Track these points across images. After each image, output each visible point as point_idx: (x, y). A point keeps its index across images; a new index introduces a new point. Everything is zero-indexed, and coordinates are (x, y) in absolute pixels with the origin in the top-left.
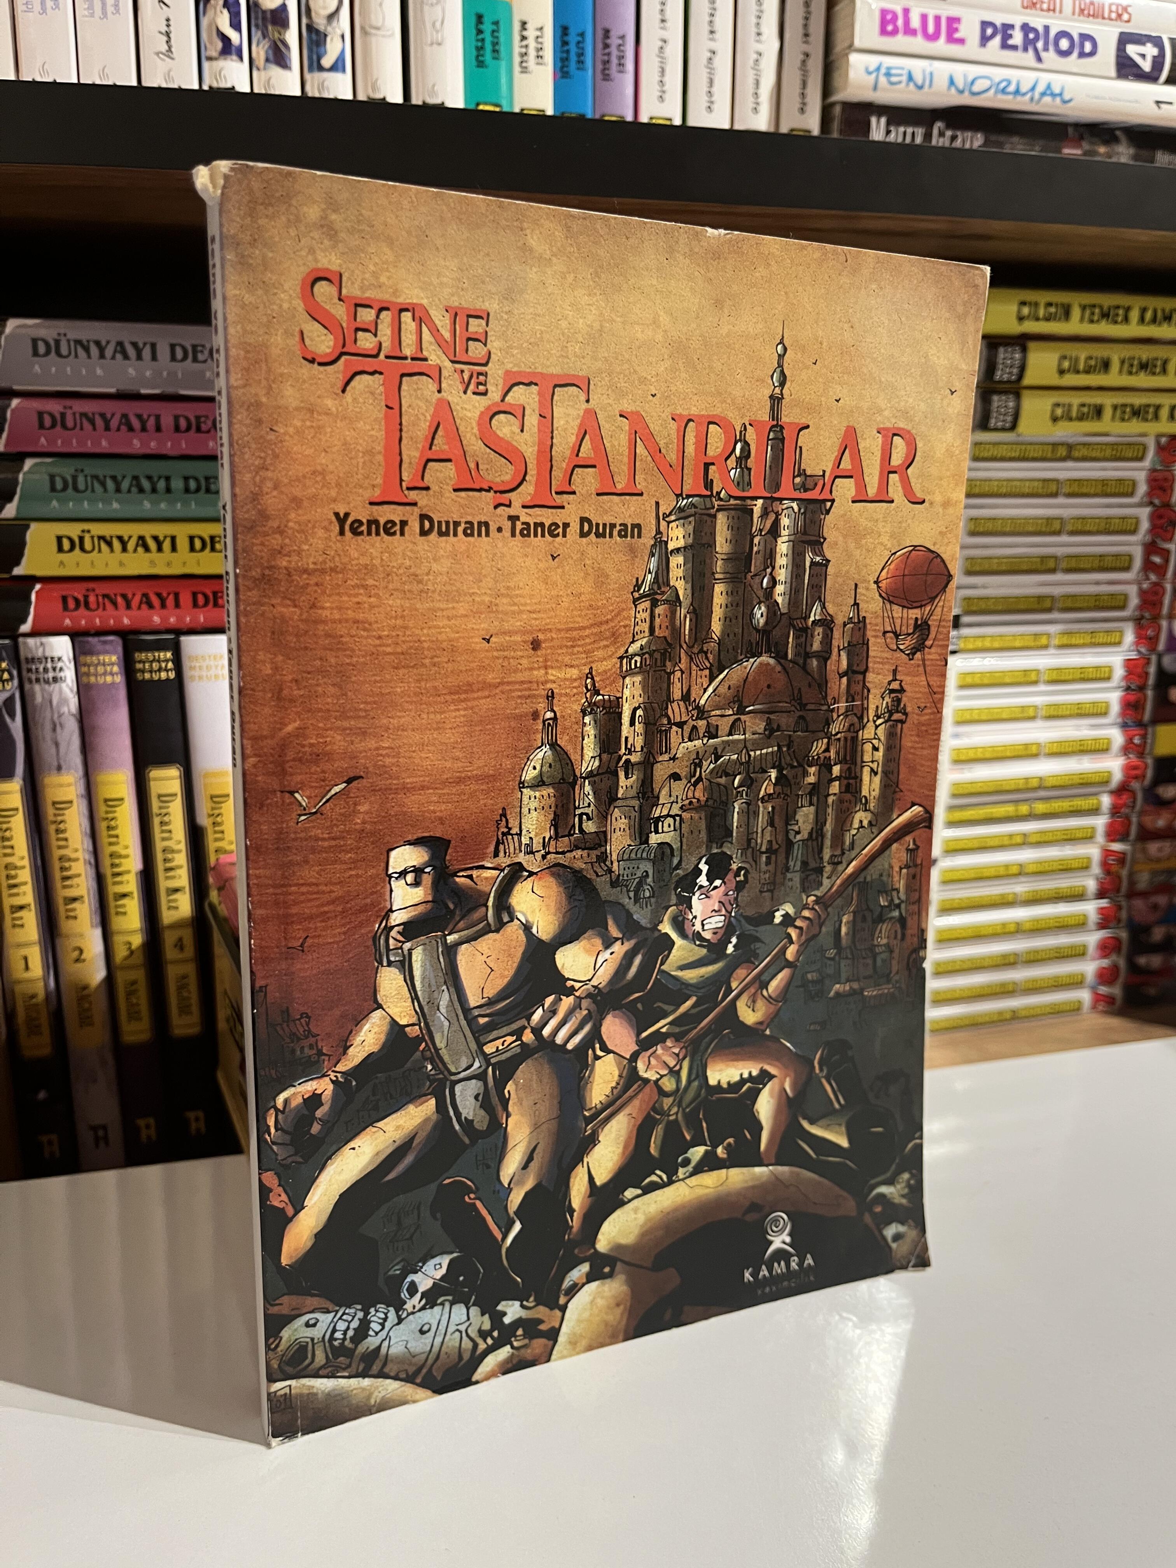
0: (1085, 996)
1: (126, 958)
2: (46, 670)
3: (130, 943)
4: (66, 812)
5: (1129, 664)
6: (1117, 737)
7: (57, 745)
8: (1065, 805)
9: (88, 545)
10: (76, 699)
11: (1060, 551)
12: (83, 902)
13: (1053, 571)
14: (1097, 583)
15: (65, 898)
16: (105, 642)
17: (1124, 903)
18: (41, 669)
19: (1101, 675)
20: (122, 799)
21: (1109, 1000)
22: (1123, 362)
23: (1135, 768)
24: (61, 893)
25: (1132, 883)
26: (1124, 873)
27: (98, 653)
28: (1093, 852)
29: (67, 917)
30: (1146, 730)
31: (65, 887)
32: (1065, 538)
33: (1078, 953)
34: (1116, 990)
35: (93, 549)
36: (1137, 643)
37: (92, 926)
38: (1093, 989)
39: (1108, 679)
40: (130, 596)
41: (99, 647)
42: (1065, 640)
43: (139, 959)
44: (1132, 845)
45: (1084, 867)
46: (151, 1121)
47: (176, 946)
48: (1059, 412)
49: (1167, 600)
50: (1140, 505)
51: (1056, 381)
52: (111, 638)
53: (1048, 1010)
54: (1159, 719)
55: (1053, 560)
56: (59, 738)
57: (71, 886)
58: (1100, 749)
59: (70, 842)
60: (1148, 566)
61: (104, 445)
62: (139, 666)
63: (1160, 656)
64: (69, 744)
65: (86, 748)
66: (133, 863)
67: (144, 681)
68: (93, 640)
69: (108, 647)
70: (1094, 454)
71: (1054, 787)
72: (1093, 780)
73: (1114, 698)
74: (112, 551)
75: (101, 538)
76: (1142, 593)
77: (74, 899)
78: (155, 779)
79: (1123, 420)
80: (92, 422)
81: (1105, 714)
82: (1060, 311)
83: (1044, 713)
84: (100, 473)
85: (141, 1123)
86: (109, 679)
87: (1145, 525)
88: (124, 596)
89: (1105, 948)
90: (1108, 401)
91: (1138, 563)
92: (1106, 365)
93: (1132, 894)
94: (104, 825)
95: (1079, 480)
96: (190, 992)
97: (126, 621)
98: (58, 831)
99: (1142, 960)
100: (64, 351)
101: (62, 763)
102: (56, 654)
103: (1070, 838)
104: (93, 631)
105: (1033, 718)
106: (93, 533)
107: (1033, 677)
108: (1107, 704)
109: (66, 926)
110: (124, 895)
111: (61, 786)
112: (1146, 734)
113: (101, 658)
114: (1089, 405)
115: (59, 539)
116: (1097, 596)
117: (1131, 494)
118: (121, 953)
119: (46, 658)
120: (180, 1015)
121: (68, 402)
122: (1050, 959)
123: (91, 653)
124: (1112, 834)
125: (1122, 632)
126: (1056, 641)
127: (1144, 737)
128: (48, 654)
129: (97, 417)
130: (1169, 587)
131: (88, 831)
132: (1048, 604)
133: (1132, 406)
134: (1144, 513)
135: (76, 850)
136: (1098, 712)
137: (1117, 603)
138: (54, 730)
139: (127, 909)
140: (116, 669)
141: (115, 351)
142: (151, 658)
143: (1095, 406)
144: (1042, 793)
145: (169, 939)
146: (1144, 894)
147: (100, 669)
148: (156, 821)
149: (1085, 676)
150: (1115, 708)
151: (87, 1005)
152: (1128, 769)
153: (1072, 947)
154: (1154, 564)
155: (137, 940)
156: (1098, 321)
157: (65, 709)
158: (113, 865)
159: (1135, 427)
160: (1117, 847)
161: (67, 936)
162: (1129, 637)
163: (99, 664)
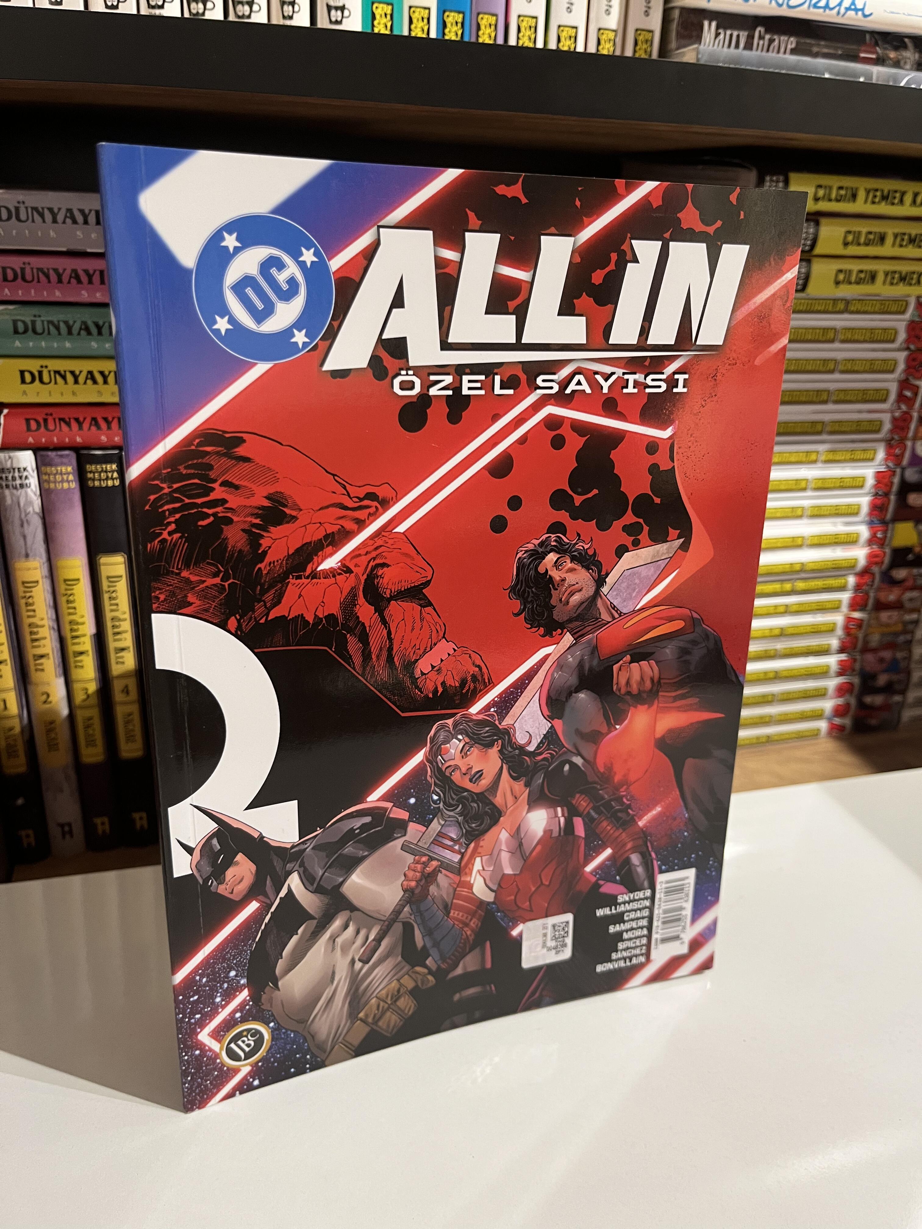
0: (823, 725)
1: (84, 700)
2: (14, 479)
3: (86, 689)
4: (33, 589)
5: (879, 475)
6: (864, 532)
7: (25, 537)
8: (819, 583)
9: (46, 378)
10: (40, 500)
11: (832, 386)
12: (49, 658)
13: (825, 402)
14: (860, 412)
15: (34, 656)
16: (61, 456)
17: (858, 657)
18: (10, 478)
19: (856, 484)
20: (78, 580)
21: (841, 729)
22: (896, 236)
23: (876, 556)
24: (31, 652)
25: (866, 642)
26: (861, 635)
27: (56, 465)
28: (839, 619)
29: (36, 670)
30: (887, 526)
31: (34, 647)
32: (837, 376)
33: (820, 694)
34: (847, 721)
35: (50, 382)
36: (886, 460)
37: (56, 676)
38: (829, 719)
39: (861, 487)
40: (81, 419)
41: (57, 460)
42: (831, 457)
43: (94, 701)
44: (869, 614)
45: (830, 630)
46: (106, 820)
47: (123, 691)
48: (841, 277)
49: (913, 426)
50: (899, 350)
51: (840, 250)
52: (67, 452)
53: (794, 735)
54: (898, 518)
55: (826, 393)
56: (26, 532)
57: (39, 646)
58: (850, 541)
59: (37, 612)
60: (901, 398)
61: (58, 295)
62: (90, 475)
63: (903, 469)
64: (34, 537)
65: (48, 539)
66: (88, 628)
67: (94, 487)
68: (52, 454)
69: (65, 460)
70: (866, 309)
71: (813, 571)
72: (843, 565)
73: (864, 501)
74: (66, 383)
75: (57, 372)
76: (894, 420)
77: (42, 656)
78: (105, 564)
79: (892, 284)
80: (47, 276)
81: (856, 514)
82: (849, 193)
83: (809, 513)
84: (55, 319)
85: (98, 821)
86: (66, 485)
87: (901, 366)
88: (77, 420)
89: (841, 691)
90: (881, 267)
91: (893, 397)
92: (882, 239)
93: (866, 650)
94: (64, 599)
95: (853, 329)
96: (134, 726)
97: (79, 439)
98: (27, 604)
99: (868, 699)
100: (23, 216)
101: (29, 552)
102: (22, 466)
103: (821, 608)
104: (52, 447)
105: (800, 517)
106: (50, 368)
107: (803, 484)
108: (859, 506)
109: (35, 676)
110: (82, 653)
111: (29, 569)
112: (887, 530)
113: (59, 469)
114: (866, 272)
115: (22, 373)
116: (859, 422)
117: (893, 341)
118: (79, 697)
119: (14, 469)
120: (127, 743)
121: (27, 259)
122: (798, 698)
123: (50, 464)
124: (854, 605)
125: (875, 451)
126: (823, 458)
127: (885, 532)
128: (15, 466)
129: (51, 272)
130: (915, 415)
131: (52, 603)
132: (819, 427)
133: (900, 273)
134: (902, 356)
135: (42, 619)
136: (851, 512)
137: (874, 427)
138: (22, 525)
139: (84, 663)
140: (71, 477)
141: (66, 217)
142: (100, 470)
143: (871, 272)
144: (804, 575)
145: (117, 686)
146: (874, 650)
147: (59, 478)
148: (106, 596)
149: (843, 485)
150: (865, 509)
151: (53, 735)
152: (871, 557)
153: (816, 690)
154: (906, 397)
155: (92, 687)
156: (879, 202)
157: (31, 509)
158: (72, 630)
159: (901, 290)
160: (857, 615)
161: (37, 684)
162: (881, 455)
163: (57, 473)
